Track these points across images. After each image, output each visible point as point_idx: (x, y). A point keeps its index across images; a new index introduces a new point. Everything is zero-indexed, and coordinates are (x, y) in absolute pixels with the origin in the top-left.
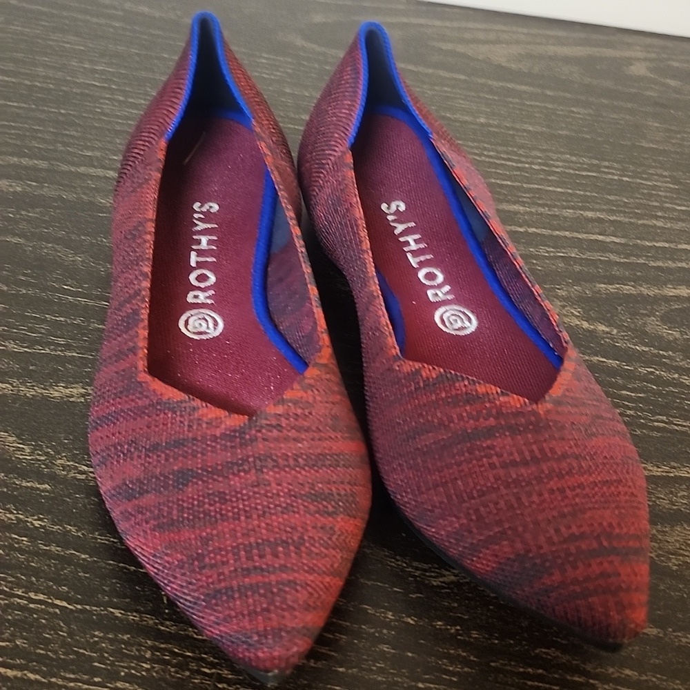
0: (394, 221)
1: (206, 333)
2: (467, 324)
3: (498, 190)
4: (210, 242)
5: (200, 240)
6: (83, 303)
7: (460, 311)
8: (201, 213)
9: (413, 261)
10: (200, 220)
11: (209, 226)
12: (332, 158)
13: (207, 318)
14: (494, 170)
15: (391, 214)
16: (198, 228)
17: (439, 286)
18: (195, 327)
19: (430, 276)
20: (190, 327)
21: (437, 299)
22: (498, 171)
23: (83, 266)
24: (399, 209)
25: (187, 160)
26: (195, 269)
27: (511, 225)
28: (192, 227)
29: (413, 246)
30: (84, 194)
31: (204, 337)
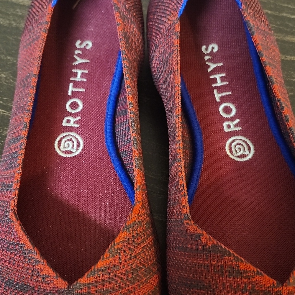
0: (209, 60)
1: (71, 152)
2: (247, 152)
3: (287, 23)
4: (83, 75)
5: (77, 73)
6: (2, 113)
7: (244, 141)
8: (80, 49)
9: (217, 96)
10: (79, 55)
11: (84, 61)
12: (166, 25)
13: (74, 139)
14: (286, 5)
15: (208, 55)
16: (76, 63)
17: (232, 119)
18: (65, 147)
19: (227, 110)
20: (62, 147)
21: (230, 130)
22: (289, 6)
23: (6, 82)
24: (213, 51)
25: (75, 6)
26: (70, 98)
27: (291, 55)
28: (73, 62)
29: (219, 84)
30: (14, 20)
31: (69, 156)
